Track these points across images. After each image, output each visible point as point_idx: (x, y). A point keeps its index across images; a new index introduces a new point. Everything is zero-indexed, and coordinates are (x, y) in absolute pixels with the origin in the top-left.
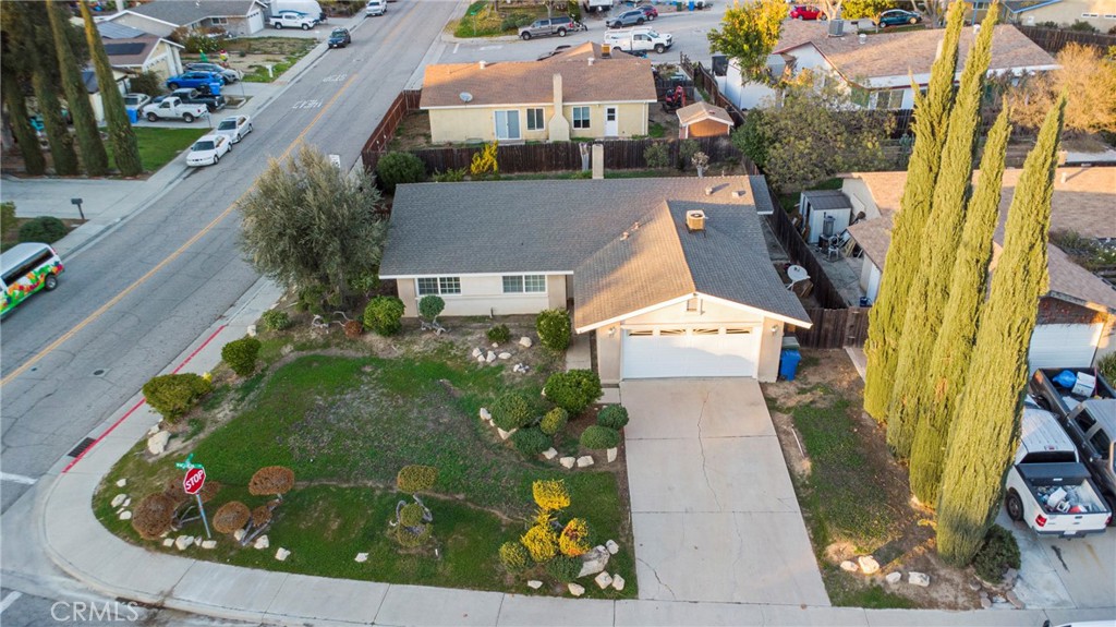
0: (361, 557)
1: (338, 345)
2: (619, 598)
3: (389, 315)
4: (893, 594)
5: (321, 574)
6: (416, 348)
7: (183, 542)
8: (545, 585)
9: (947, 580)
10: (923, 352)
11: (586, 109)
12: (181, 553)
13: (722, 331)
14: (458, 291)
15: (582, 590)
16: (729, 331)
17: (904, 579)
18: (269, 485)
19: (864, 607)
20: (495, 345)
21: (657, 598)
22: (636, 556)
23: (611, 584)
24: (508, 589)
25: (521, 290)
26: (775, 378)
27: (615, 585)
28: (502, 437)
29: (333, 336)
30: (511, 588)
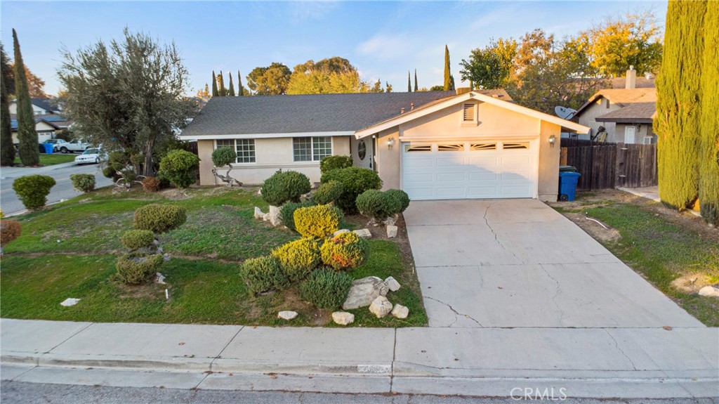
0: (69, 302)
1: (132, 197)
3: (183, 159)
6: (206, 194)
8: (300, 315)
13: (499, 145)
14: (253, 160)
16: (507, 146)
21: (454, 325)
22: (423, 295)
23: (390, 313)
24: (250, 322)
25: (311, 160)
26: (557, 198)
27: (395, 312)
28: (273, 223)
29: (133, 193)
30: (255, 321)
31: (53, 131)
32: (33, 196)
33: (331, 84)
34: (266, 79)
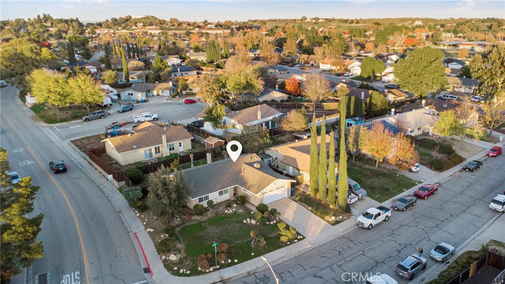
0: (253, 254)
1: (187, 222)
2: (303, 239)
4: (339, 221)
5: (248, 260)
7: (211, 269)
8: (290, 243)
9: (344, 216)
11: (173, 144)
12: (213, 271)
14: (208, 199)
15: (297, 241)
16: (281, 187)
17: (339, 218)
19: (337, 224)
20: (228, 208)
22: (299, 232)
25: (223, 194)
26: (290, 196)
28: (254, 224)
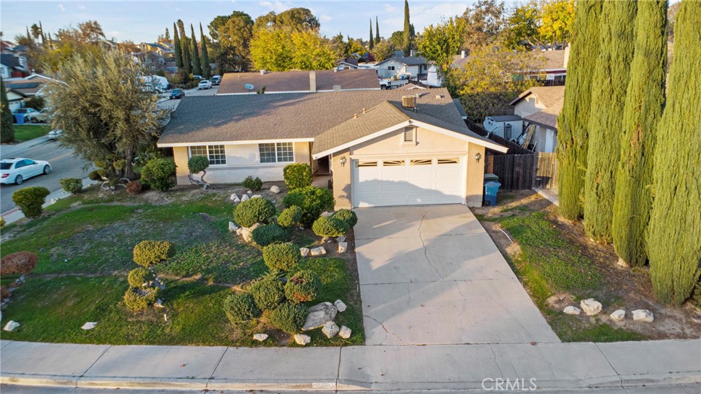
0: (88, 326)
1: (119, 200)
2: (346, 345)
3: (162, 168)
4: (620, 329)
5: (44, 340)
6: (184, 198)
8: (270, 336)
9: (670, 317)
10: (612, 125)
13: (435, 161)
14: (224, 162)
15: (308, 339)
16: (441, 162)
17: (628, 316)
18: (10, 263)
19: (595, 341)
20: (249, 192)
21: (384, 343)
22: (364, 313)
23: (338, 333)
24: (233, 343)
25: (275, 161)
26: (481, 204)
27: (341, 334)
28: (246, 240)
29: (118, 195)
30: (236, 342)
31: (22, 99)
32: (31, 207)
33: (294, 42)
34: (228, 28)
